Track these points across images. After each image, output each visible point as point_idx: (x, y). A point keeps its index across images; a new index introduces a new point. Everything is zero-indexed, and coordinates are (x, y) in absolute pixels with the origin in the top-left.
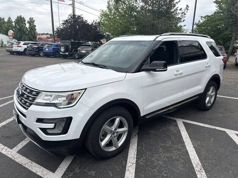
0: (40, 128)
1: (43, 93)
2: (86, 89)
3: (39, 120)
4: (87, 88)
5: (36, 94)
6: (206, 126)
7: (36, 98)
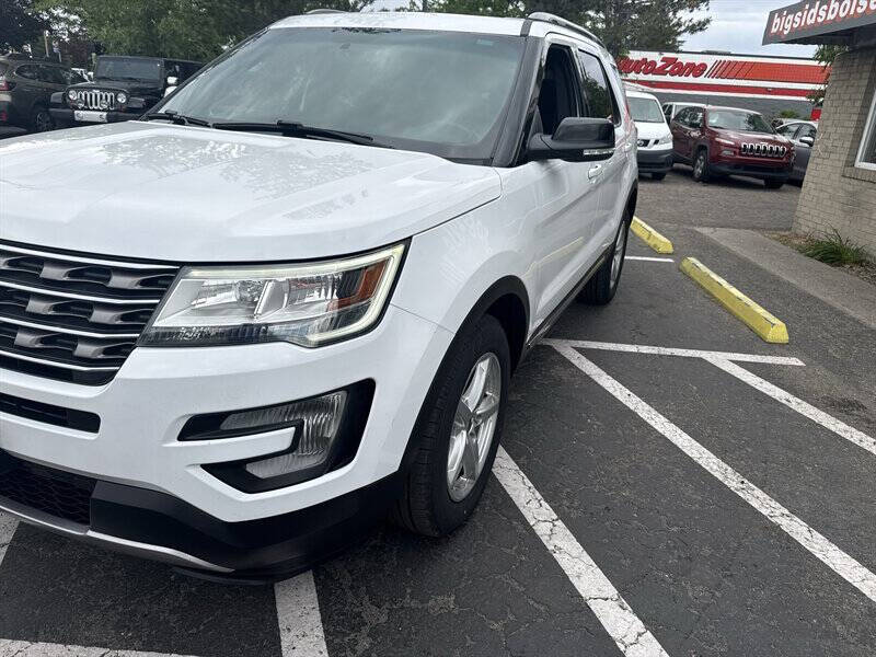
0: (206, 467)
1: (195, 273)
2: (407, 241)
3: (201, 427)
4: (411, 238)
5: (138, 287)
6: (645, 349)
7: (154, 305)
